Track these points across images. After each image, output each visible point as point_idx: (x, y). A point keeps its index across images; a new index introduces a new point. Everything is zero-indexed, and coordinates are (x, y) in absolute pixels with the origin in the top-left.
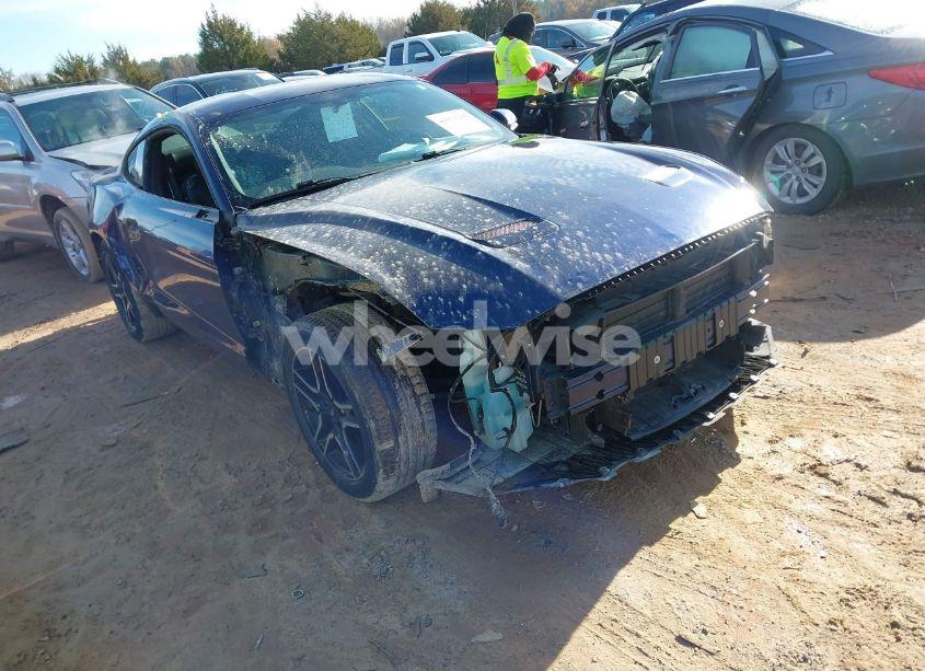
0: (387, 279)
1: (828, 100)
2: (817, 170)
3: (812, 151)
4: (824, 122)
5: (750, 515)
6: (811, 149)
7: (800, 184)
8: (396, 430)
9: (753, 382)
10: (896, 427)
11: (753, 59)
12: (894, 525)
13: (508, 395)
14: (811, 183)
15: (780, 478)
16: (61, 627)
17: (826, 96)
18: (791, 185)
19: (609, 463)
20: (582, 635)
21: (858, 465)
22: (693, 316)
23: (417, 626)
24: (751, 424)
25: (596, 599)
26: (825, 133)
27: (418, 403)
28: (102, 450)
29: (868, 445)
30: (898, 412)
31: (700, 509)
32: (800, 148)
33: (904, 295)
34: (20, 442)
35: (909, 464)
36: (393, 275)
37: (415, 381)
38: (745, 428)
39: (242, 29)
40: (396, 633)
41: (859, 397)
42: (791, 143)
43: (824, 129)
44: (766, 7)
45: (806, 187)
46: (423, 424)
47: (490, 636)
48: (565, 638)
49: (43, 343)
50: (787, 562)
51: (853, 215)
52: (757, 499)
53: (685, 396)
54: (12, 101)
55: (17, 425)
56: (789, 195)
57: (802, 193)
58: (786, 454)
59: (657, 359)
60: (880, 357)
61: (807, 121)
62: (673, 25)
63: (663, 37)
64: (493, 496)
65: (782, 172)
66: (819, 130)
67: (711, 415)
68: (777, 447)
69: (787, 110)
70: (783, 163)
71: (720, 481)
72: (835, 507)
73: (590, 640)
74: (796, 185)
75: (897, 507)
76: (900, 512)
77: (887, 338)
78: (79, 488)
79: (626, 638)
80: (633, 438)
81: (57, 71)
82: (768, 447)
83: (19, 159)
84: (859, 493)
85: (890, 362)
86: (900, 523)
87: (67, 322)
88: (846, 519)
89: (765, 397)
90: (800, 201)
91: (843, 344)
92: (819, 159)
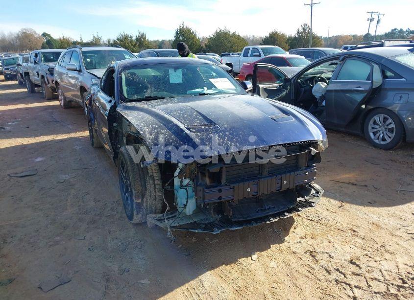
0: (148, 136)
1: (400, 100)
2: (391, 130)
3: (390, 121)
4: (397, 110)
5: (273, 264)
6: (390, 120)
7: (383, 136)
8: (143, 195)
9: (299, 211)
10: (357, 244)
11: (370, 77)
12: (328, 282)
13: (187, 191)
14: (388, 136)
15: (295, 253)
16: (9, 240)
17: (399, 99)
18: (380, 135)
19: (219, 227)
20: (178, 291)
21: (330, 256)
22: (270, 176)
23: (123, 271)
24: (298, 230)
25: (192, 279)
26: (396, 115)
27: (155, 187)
28: (57, 183)
29: (340, 249)
30: (363, 239)
31: (254, 257)
32: (385, 119)
33: (403, 192)
34: (33, 174)
35: (352, 260)
36: (151, 135)
37: (156, 178)
38: (295, 230)
39: (193, 32)
40: (115, 272)
41: (351, 229)
42: (382, 116)
43: (396, 113)
44: (382, 55)
45: (386, 137)
46: (156, 196)
47: (145, 281)
48: (172, 290)
49: (62, 141)
50: (274, 285)
51: (406, 154)
52: (280, 258)
53: (263, 208)
54: (81, 49)
55: (36, 168)
56: (378, 139)
57: (384, 139)
58: (304, 244)
59: (249, 190)
60: (372, 215)
61: (389, 108)
62: (342, 57)
63: (338, 61)
64: (169, 230)
65: (376, 128)
66: (394, 113)
67: (272, 219)
68: (302, 241)
69: (384, 102)
70: (377, 124)
71: (270, 248)
72: (309, 269)
73: (180, 293)
74: (381, 135)
75: (335, 275)
76: (334, 278)
77: (381, 208)
78: (42, 195)
79: (194, 296)
80: (233, 220)
81: (118, 39)
82: (299, 240)
83: (77, 71)
84: (322, 267)
85: (375, 218)
86: (331, 282)
87: (73, 135)
88: (310, 275)
89: (312, 220)
90: (382, 143)
91: (360, 207)
92: (393, 126)
